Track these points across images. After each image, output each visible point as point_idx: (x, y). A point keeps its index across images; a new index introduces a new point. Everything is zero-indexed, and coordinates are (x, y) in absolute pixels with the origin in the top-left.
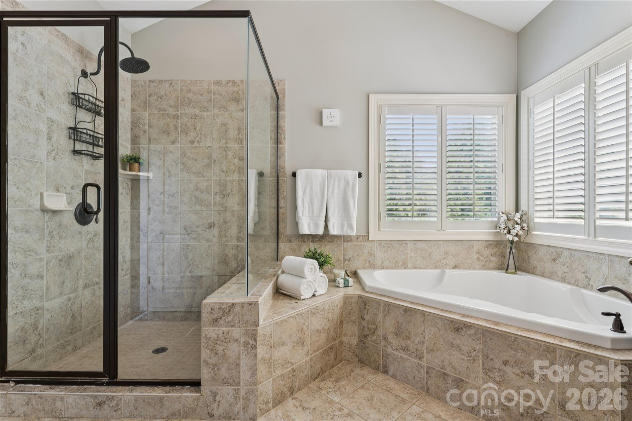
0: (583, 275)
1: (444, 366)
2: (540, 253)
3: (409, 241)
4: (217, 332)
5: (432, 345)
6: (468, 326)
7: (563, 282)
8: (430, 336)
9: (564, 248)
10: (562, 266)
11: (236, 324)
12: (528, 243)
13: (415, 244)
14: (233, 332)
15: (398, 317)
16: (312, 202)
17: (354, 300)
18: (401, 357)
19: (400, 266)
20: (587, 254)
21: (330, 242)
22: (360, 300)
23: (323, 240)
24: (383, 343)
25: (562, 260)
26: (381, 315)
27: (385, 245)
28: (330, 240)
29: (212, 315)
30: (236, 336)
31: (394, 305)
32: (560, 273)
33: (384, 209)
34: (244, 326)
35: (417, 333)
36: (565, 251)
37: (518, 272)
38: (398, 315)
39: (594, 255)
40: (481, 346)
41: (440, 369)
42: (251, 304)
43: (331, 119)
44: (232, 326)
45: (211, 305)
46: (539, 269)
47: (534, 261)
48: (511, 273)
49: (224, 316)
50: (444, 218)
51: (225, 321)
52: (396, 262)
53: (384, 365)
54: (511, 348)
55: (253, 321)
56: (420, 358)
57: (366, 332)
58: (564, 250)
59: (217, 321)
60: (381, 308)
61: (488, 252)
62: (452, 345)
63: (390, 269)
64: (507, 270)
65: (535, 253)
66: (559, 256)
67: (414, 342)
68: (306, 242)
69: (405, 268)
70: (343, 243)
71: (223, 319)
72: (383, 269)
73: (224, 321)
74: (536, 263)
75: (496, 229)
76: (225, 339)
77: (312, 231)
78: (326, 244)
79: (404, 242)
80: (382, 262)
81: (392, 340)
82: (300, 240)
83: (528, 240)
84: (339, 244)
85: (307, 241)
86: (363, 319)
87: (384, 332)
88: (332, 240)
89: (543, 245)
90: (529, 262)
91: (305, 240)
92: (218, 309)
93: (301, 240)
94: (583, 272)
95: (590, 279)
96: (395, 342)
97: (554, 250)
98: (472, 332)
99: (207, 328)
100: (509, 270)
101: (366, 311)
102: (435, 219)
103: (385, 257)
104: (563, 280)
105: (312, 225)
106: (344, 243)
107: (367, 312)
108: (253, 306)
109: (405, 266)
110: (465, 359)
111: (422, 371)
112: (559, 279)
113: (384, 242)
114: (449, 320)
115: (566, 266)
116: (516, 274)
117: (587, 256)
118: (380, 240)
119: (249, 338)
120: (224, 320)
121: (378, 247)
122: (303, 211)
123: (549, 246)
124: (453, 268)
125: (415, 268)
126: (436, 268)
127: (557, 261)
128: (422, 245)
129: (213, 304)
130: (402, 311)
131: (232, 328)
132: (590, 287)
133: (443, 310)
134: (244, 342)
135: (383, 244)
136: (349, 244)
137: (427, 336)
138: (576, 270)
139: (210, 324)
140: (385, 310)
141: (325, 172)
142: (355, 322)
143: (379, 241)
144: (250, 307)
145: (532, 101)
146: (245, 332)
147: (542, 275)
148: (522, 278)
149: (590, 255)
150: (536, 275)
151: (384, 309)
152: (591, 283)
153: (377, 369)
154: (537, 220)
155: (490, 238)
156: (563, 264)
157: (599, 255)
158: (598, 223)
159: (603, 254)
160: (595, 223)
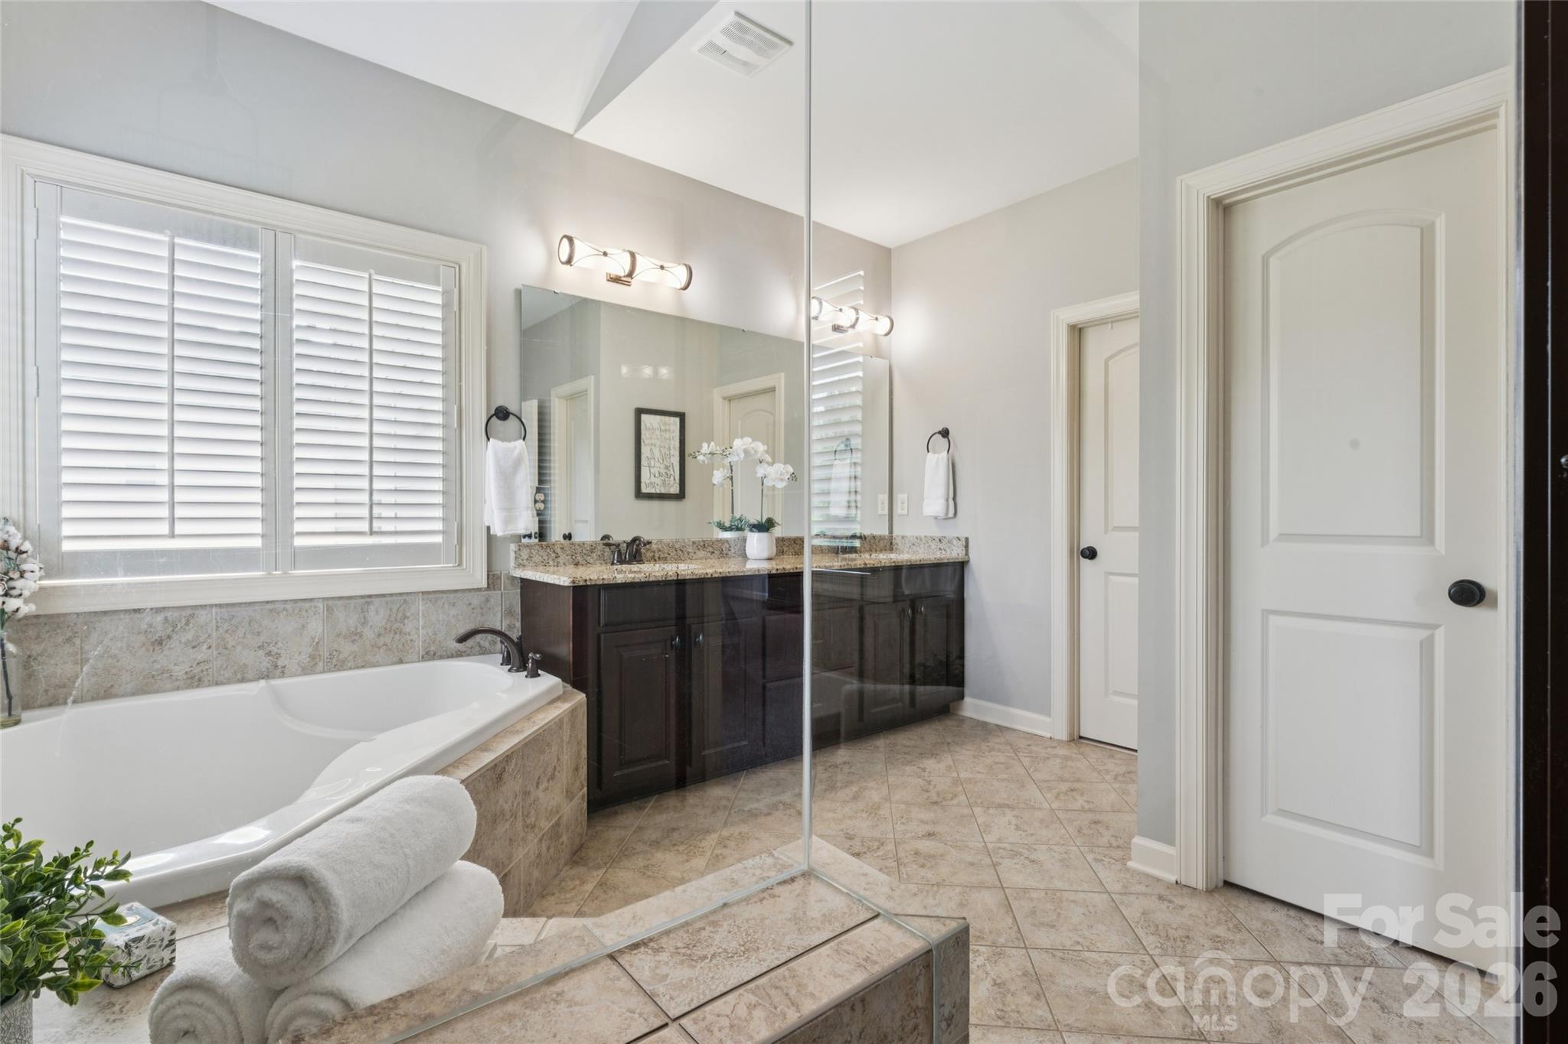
0: (261, 653)
7: (193, 687)
9: (196, 607)
10: (191, 650)
20: (269, 606)
25: (188, 636)
32: (181, 671)
36: (200, 613)
39: (287, 607)
40: (521, 779)
46: (87, 681)
47: (64, 664)
54: (541, 753)
58: (196, 612)
62: (495, 820)
65: (70, 637)
66: (177, 628)
94: (259, 647)
95: (277, 657)
97: (160, 617)
104: (195, 681)
110: (508, 826)
115: (205, 647)
117: (272, 609)
123: (138, 611)
127: (172, 643)
132: (279, 672)
138: (239, 648)
145: (45, 189)
149: (277, 606)
152: (280, 663)
154: (71, 546)
156: (194, 644)
157: (300, 604)
158: (299, 542)
159: (311, 600)
160: (292, 543)
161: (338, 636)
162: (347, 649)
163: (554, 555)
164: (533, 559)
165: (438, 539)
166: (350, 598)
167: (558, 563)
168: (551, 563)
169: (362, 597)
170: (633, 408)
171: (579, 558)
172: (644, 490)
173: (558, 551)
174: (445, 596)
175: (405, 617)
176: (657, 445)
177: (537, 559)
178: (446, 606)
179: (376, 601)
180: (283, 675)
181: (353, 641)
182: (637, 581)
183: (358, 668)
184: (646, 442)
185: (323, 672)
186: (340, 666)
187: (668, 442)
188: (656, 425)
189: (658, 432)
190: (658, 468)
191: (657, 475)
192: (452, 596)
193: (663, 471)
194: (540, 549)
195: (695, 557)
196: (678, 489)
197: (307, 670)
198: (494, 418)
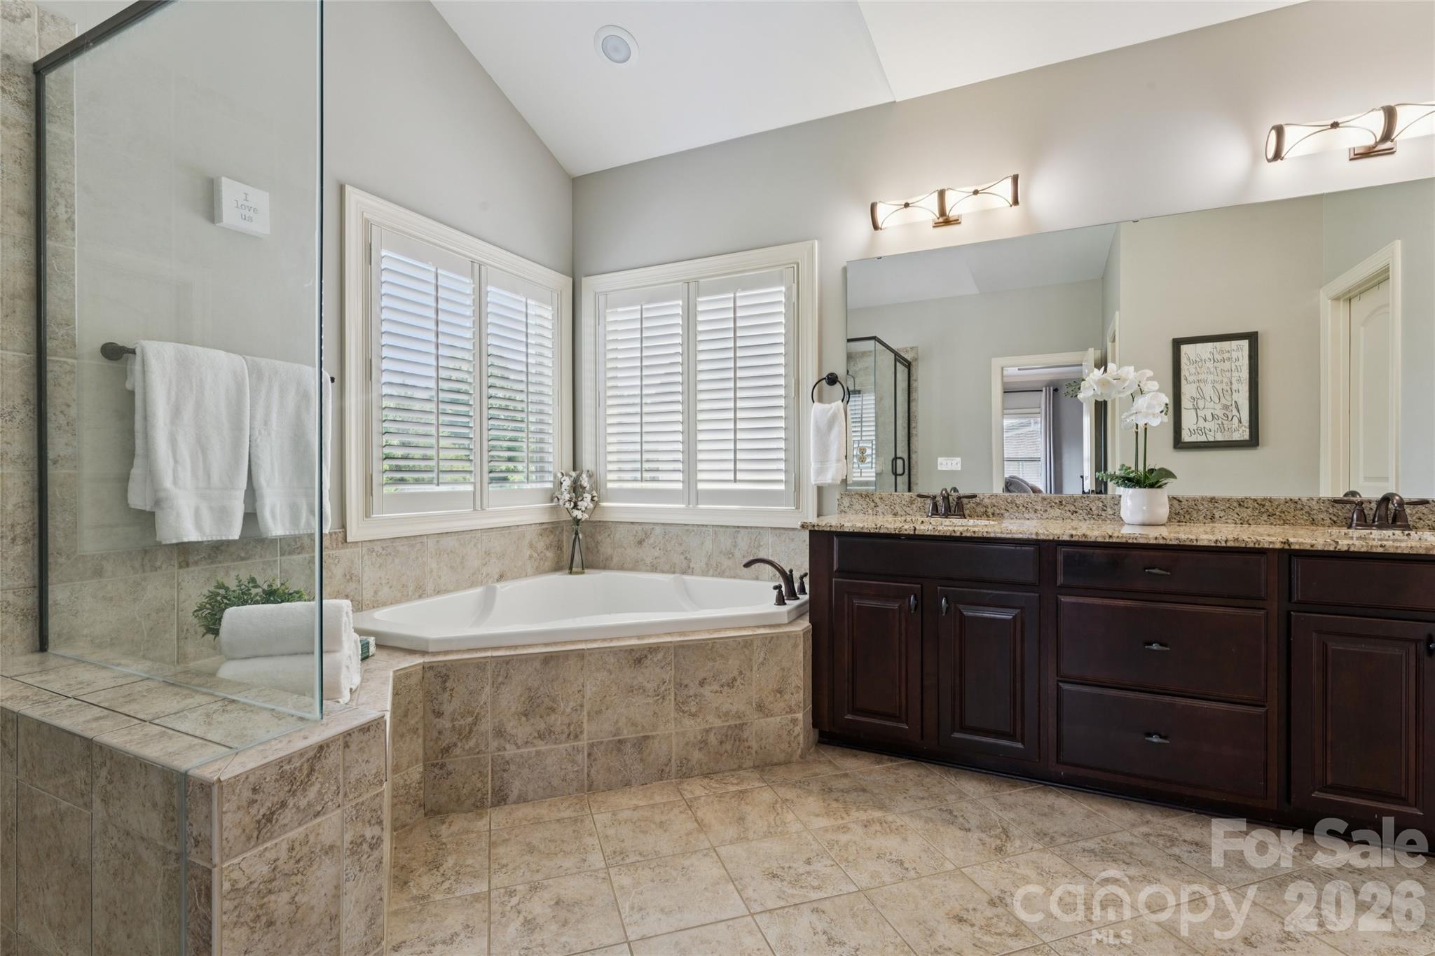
0: (682, 557)
1: (618, 729)
2: (618, 536)
3: (427, 535)
4: (270, 855)
5: (599, 702)
6: (653, 649)
8: (594, 689)
9: (654, 524)
10: (652, 550)
11: (330, 803)
12: (595, 522)
13: (438, 542)
14: (321, 831)
15: (530, 679)
16: (202, 446)
17: (415, 680)
18: (538, 753)
19: (410, 593)
20: (686, 528)
21: (242, 559)
22: (430, 674)
23: (220, 558)
24: (494, 744)
25: (651, 541)
26: (488, 689)
27: (380, 550)
28: (243, 555)
29: (253, 811)
30: (328, 836)
31: (520, 657)
32: (648, 560)
33: (378, 466)
34: (351, 797)
35: (570, 693)
36: (657, 528)
37: (586, 571)
38: (530, 675)
39: (695, 529)
40: (673, 671)
41: (612, 739)
42: (368, 730)
43: (246, 212)
44: (317, 814)
45: (252, 779)
46: (615, 560)
47: (606, 549)
48: (577, 573)
49: (294, 794)
50: (485, 484)
51: (298, 808)
52: (403, 586)
53: (497, 789)
54: (709, 660)
55: (374, 772)
56: (576, 737)
57: (447, 740)
58: (654, 527)
59: (271, 822)
60: (489, 675)
61: (542, 544)
62: (631, 690)
63: (392, 604)
64: (571, 568)
65: (609, 535)
66: (647, 536)
67: (563, 713)
68: (160, 567)
69: (420, 597)
70: (279, 558)
71: (291, 805)
72: (378, 607)
73: (294, 810)
74: (609, 551)
75: (552, 500)
76: (298, 861)
77: (207, 530)
78: (228, 567)
79: (419, 540)
80: (376, 593)
81: (515, 730)
82: (137, 564)
83: (596, 518)
84: (268, 562)
85: (164, 567)
86: (439, 714)
87: (496, 720)
88: (247, 553)
89: (621, 522)
90: (598, 552)
91: (158, 564)
92: (277, 780)
93: (143, 565)
94: (681, 553)
95: (690, 561)
96: (522, 730)
97: (640, 528)
98: (660, 656)
99: (235, 861)
100: (574, 569)
101: (446, 695)
102: (470, 488)
103: (380, 578)
104: (654, 569)
105: (205, 513)
106: (283, 558)
107: (451, 695)
108: (372, 732)
109: (421, 593)
110: (651, 701)
111: (579, 758)
112: (648, 568)
113: (379, 543)
114: (626, 651)
115: (658, 549)
116: (583, 573)
117: (687, 530)
118: (370, 541)
119: (364, 825)
120: (294, 805)
121: (366, 557)
122: (175, 471)
123: (632, 523)
124: (497, 581)
125: (438, 592)
126: (472, 585)
127: (645, 544)
128: (451, 542)
129: (258, 773)
130: (537, 664)
131: (318, 820)
132: (690, 570)
133: (604, 640)
134: (352, 842)
135: (378, 548)
136: (295, 557)
137: (590, 690)
138: (672, 551)
139: (249, 839)
140: (498, 675)
141: (238, 361)
142: (417, 729)
143: (368, 544)
144: (365, 738)
145: (602, 299)
146: (354, 812)
147: (621, 568)
148: (592, 578)
149: (690, 528)
150: (611, 569)
151: (496, 673)
152: (691, 565)
153: (479, 807)
154: (610, 485)
155: (545, 518)
156: (654, 546)
157: (701, 528)
158: (701, 486)
159: (707, 526)
160: (696, 487)
161: (721, 553)
162: (726, 563)
163: (873, 504)
164: (854, 507)
165: (782, 487)
166: (727, 527)
167: (877, 512)
168: (870, 511)
169: (734, 527)
170: (1171, 339)
171: (897, 508)
172: (1186, 437)
173: (877, 500)
174: (786, 532)
175: (760, 546)
176: (1209, 381)
177: (858, 507)
178: (787, 540)
179: (742, 531)
180: (692, 574)
181: (729, 558)
182: (866, 531)
183: (731, 577)
184: (1190, 379)
185: (713, 576)
186: (721, 574)
187: (1228, 374)
188: (1206, 355)
189: (1210, 364)
190: (1212, 407)
191: (1209, 418)
192: (791, 533)
193: (1220, 413)
194: (860, 498)
195: (1045, 515)
196: (1248, 433)
197: (704, 573)
198: (824, 382)
